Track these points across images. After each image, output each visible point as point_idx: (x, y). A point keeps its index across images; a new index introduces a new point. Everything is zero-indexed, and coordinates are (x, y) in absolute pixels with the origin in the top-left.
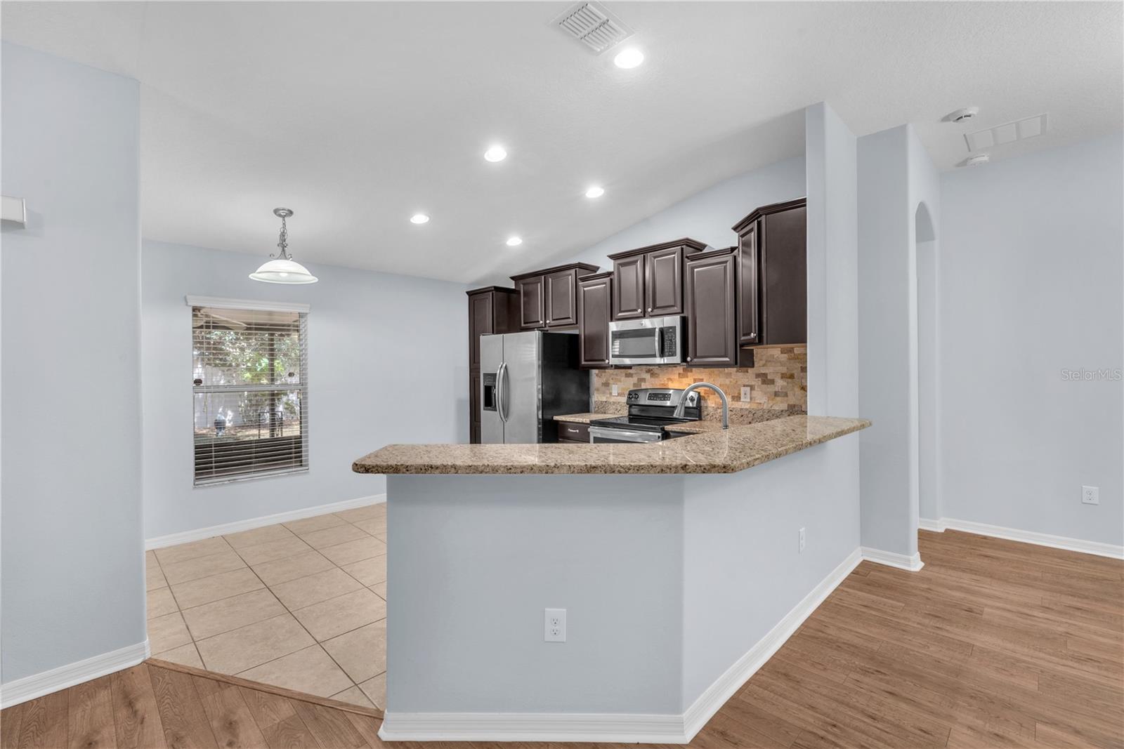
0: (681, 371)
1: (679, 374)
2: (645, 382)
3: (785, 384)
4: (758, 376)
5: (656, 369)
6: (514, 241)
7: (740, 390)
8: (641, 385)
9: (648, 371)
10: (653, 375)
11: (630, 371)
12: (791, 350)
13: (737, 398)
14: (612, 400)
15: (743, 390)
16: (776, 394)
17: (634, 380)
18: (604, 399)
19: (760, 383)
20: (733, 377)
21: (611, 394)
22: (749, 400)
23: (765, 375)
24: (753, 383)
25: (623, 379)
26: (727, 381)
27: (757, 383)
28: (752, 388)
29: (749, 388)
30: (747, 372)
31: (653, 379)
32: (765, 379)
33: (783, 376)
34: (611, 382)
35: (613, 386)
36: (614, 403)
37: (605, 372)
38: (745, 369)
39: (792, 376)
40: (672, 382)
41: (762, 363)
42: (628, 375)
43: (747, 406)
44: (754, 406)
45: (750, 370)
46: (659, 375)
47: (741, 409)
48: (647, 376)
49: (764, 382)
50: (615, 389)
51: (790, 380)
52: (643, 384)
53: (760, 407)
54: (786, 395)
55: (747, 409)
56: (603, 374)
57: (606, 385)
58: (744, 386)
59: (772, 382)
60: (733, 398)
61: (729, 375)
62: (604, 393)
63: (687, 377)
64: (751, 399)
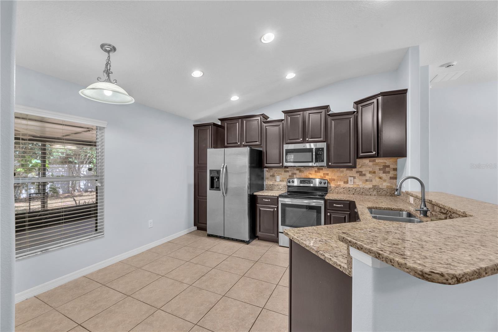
0: (317, 170)
1: (315, 171)
2: (296, 175)
3: (371, 176)
4: (357, 172)
5: (302, 169)
6: (235, 98)
7: (348, 179)
8: (293, 176)
9: (298, 170)
10: (300, 171)
11: (287, 169)
12: (374, 161)
13: (347, 182)
14: (276, 183)
15: (349, 178)
16: (367, 181)
17: (290, 173)
18: (271, 183)
19: (358, 175)
20: (344, 173)
21: (275, 180)
22: (353, 183)
23: (361, 172)
24: (355, 176)
25: (283, 173)
26: (342, 175)
27: (357, 175)
28: (354, 178)
29: (353, 178)
30: (352, 170)
31: (300, 173)
32: (361, 174)
33: (370, 172)
34: (276, 174)
35: (277, 176)
36: (278, 185)
37: (272, 170)
38: (351, 169)
39: (374, 172)
40: (312, 175)
41: (359, 166)
42: (285, 171)
43: (352, 186)
44: (355, 186)
45: (354, 170)
46: (304, 171)
47: (349, 188)
48: (297, 172)
49: (360, 175)
50: (278, 178)
51: (373, 174)
52: (294, 176)
53: (358, 186)
54: (371, 181)
55: (352, 188)
56: (271, 171)
57: (273, 176)
58: (350, 177)
59: (365, 175)
60: (344, 182)
61: (343, 171)
62: (271, 180)
63: (320, 173)
64: (354, 182)
